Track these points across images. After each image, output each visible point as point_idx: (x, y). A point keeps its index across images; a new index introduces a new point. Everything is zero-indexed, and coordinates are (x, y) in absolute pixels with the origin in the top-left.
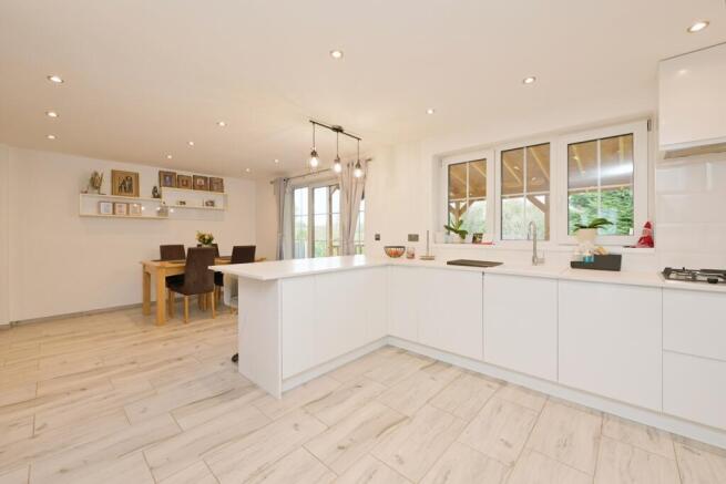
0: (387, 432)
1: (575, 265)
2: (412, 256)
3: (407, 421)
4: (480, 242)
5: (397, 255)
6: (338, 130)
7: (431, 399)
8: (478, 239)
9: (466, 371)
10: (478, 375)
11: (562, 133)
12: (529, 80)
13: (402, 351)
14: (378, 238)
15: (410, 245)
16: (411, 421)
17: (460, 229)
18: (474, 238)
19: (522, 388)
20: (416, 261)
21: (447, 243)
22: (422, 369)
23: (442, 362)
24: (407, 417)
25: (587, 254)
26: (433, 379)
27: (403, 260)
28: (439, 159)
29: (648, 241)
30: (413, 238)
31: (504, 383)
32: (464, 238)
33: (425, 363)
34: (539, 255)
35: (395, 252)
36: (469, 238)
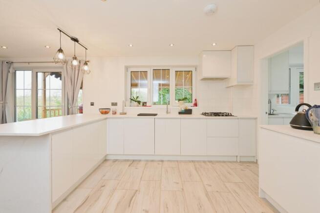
0: (132, 201)
1: (180, 113)
2: (115, 113)
3: (138, 192)
4: (146, 106)
5: (106, 113)
6: (76, 40)
7: (142, 177)
8: (145, 105)
9: (147, 161)
10: (152, 161)
11: (173, 67)
12: (172, 45)
13: (115, 161)
14: (92, 104)
15: (113, 108)
16: (139, 191)
17: (138, 100)
18: (143, 104)
19: (169, 161)
20: (118, 115)
21: (131, 106)
22: (129, 166)
23: (136, 160)
24: (137, 191)
25: (183, 109)
26: (136, 168)
27: (110, 115)
28: (127, 68)
29: (196, 105)
30: (114, 104)
31: (162, 161)
32: (140, 104)
33: (129, 163)
34: (169, 110)
35: (105, 112)
36: (141, 104)
